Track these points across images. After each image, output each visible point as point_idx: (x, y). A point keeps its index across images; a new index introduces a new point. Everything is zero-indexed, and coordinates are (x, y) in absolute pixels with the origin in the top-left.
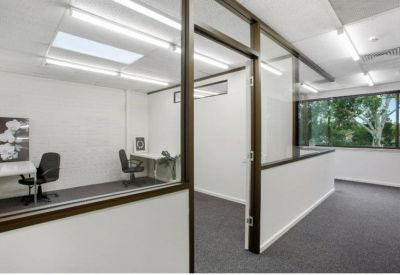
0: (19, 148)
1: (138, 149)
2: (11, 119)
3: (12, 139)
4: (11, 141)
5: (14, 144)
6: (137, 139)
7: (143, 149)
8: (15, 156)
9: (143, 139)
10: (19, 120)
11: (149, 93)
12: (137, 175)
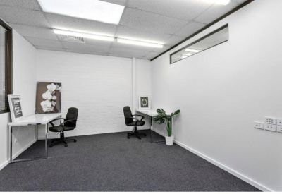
0: (54, 104)
1: (142, 106)
2: (50, 83)
3: (50, 97)
4: (49, 98)
5: (51, 100)
6: (142, 98)
7: (147, 106)
8: (52, 110)
9: (147, 98)
10: (55, 83)
11: (151, 60)
12: (139, 128)
